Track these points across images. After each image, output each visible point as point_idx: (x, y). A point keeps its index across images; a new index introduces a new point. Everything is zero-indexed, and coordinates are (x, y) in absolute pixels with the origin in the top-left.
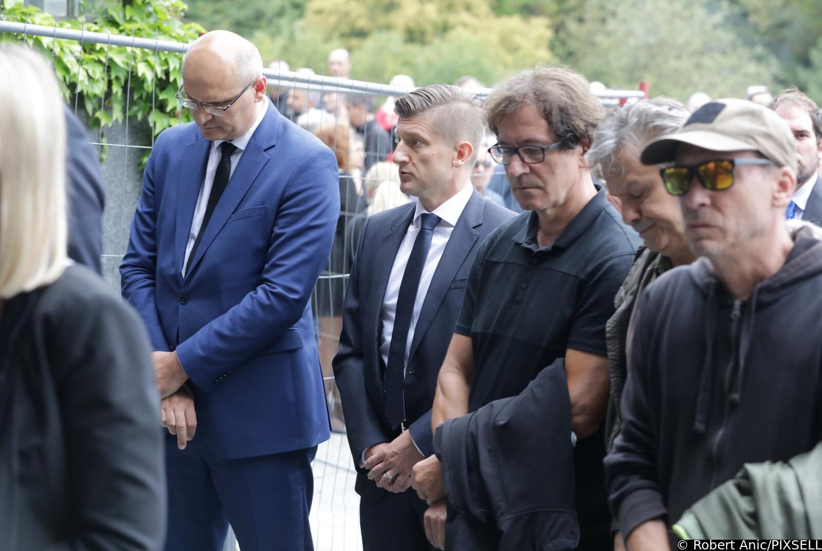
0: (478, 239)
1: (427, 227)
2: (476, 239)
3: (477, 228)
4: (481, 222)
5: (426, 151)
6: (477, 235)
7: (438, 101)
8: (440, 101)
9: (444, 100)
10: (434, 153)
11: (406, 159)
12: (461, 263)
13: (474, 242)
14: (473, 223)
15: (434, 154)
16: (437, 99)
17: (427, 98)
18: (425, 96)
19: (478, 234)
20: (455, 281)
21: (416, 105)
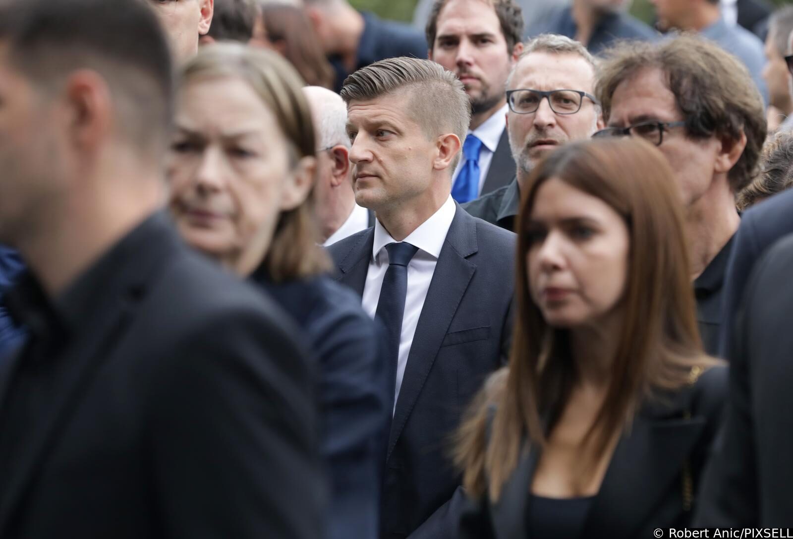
0: (475, 273)
1: (399, 261)
2: (472, 273)
3: (472, 259)
4: (476, 249)
5: (397, 144)
6: (473, 268)
7: (414, 77)
8: (416, 76)
9: (420, 76)
10: (410, 147)
11: (369, 156)
12: (456, 309)
13: (471, 277)
14: (465, 252)
15: (410, 149)
16: (412, 74)
17: (397, 72)
18: (395, 70)
19: (475, 266)
20: (448, 334)
21: (384, 82)
